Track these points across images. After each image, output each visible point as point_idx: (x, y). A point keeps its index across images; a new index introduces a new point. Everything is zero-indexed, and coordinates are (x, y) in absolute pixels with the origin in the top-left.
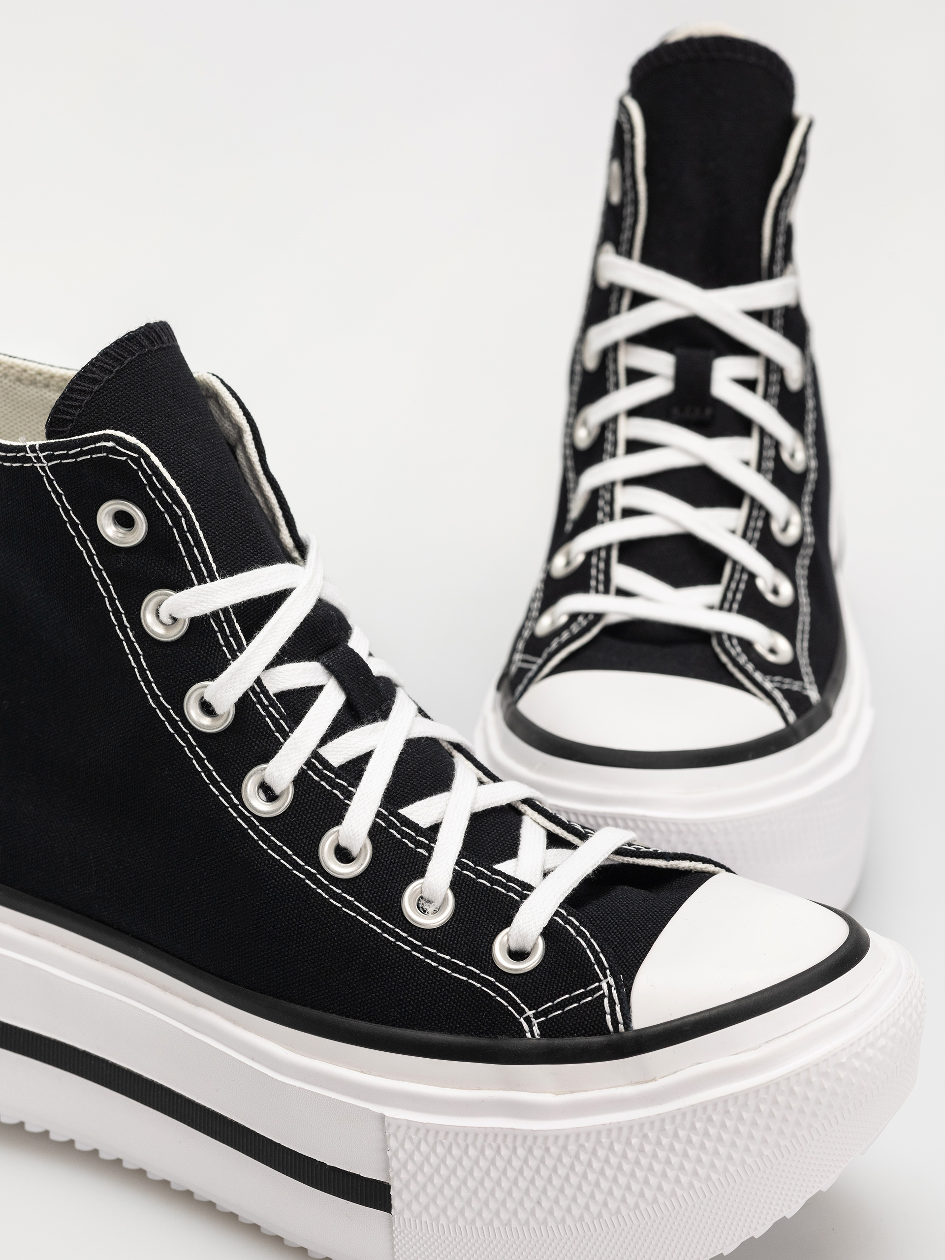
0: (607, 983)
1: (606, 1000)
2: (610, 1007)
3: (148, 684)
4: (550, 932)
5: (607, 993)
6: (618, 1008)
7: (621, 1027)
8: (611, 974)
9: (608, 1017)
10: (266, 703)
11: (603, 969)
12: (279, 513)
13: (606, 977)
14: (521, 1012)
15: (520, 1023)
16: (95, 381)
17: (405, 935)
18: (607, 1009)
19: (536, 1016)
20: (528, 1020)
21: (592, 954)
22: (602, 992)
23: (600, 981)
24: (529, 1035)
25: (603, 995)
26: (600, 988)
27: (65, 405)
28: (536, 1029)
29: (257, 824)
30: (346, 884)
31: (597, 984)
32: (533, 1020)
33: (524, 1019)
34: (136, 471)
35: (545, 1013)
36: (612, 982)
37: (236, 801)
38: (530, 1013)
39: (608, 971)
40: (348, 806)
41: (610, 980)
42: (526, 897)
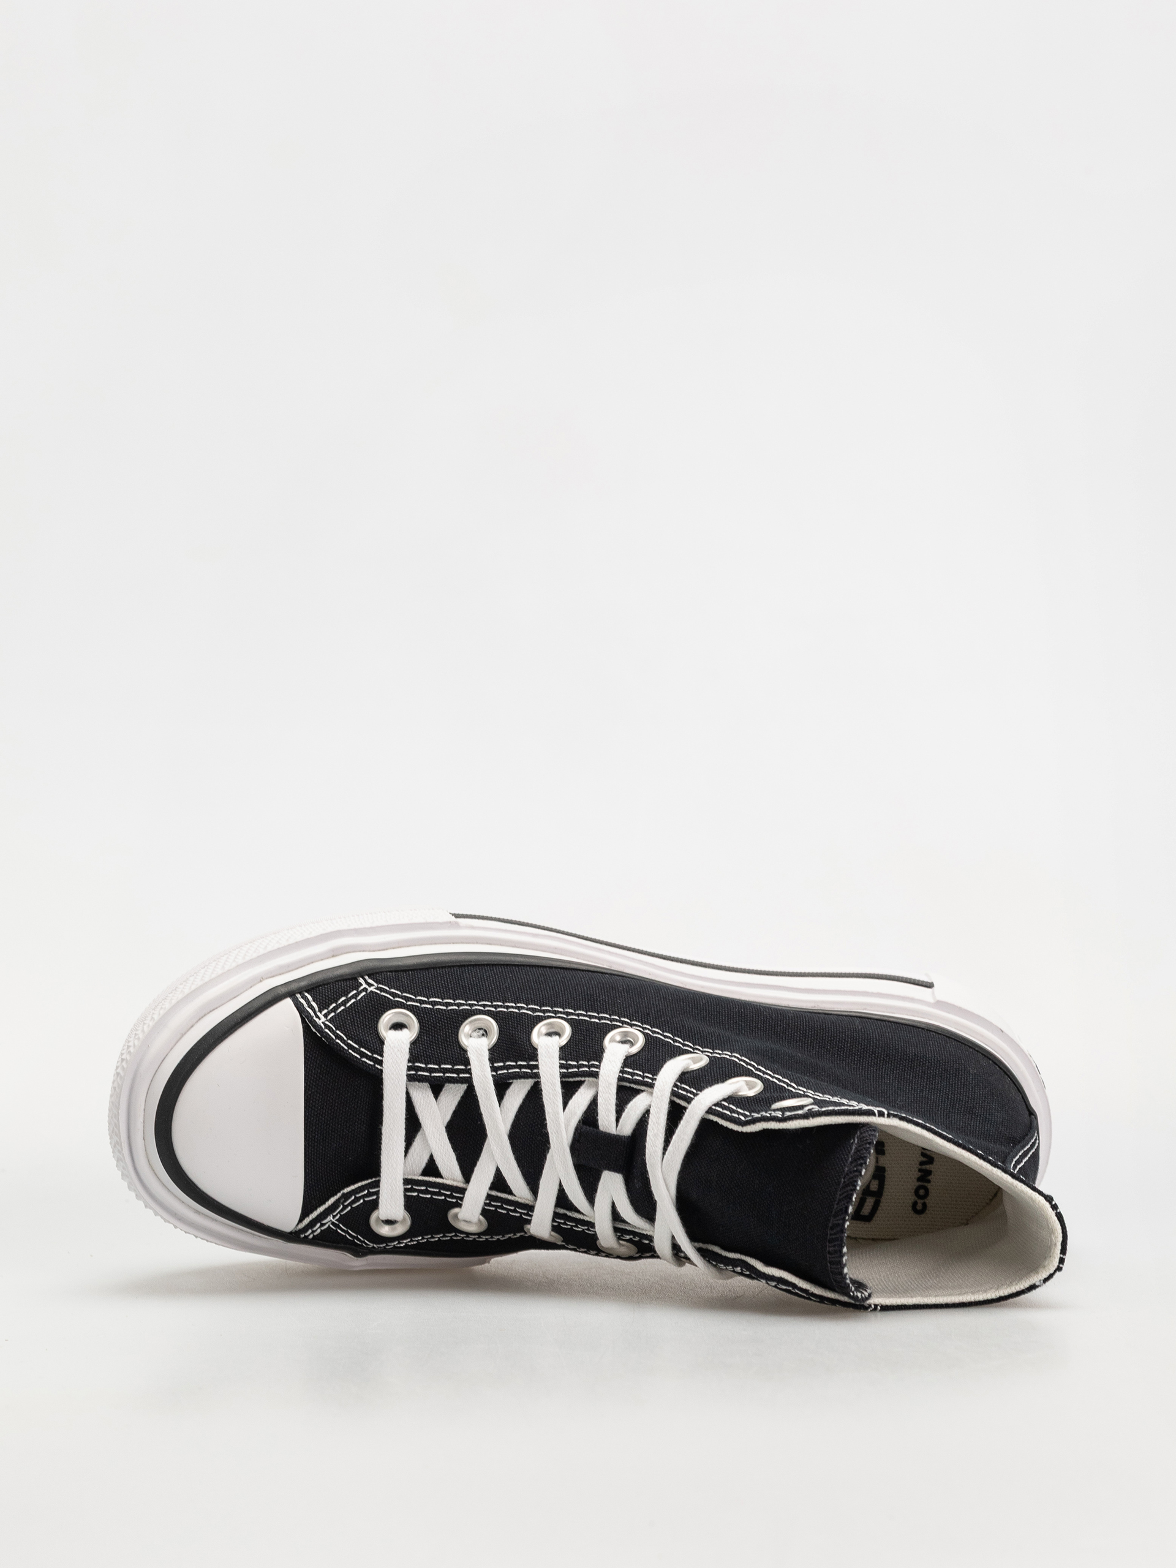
1: (317, 1010)
2: (311, 1005)
4: (377, 1045)
5: (319, 1014)
6: (305, 1005)
7: (299, 996)
8: (319, 1025)
9: (311, 999)
11: (327, 1026)
13: (323, 1022)
15: (375, 982)
22: (323, 1013)
23: (330, 1021)
24: (366, 977)
25: (320, 1012)
26: (326, 1016)
28: (363, 982)
31: (329, 1018)
32: (368, 985)
33: (373, 985)
35: (360, 992)
36: (317, 1020)
38: (367, 989)
39: (323, 1026)
40: (560, 1059)
41: (319, 1022)
42: (409, 1068)
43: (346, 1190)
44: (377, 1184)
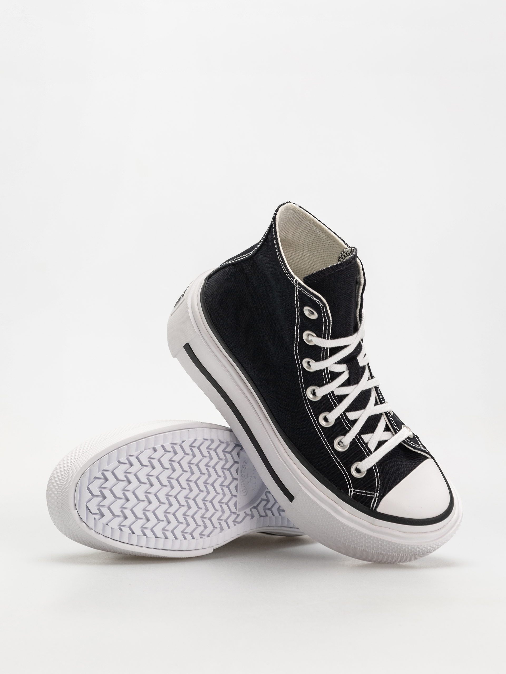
0: (377, 494)
1: (374, 499)
2: (374, 502)
3: (296, 349)
4: (370, 471)
5: (375, 497)
6: (376, 503)
7: (374, 509)
8: (379, 493)
9: (372, 504)
10: (326, 373)
11: (377, 490)
12: (359, 306)
13: (377, 493)
14: (350, 488)
15: (349, 490)
16: (324, 274)
17: (331, 449)
18: (373, 502)
19: (354, 491)
20: (351, 491)
21: (377, 484)
22: (374, 496)
23: (375, 492)
24: (349, 495)
25: (374, 497)
26: (374, 494)
27: (313, 276)
28: (352, 494)
29: (307, 399)
30: (322, 428)
31: (374, 493)
32: (352, 491)
33: (350, 490)
34: (321, 308)
35: (357, 492)
36: (378, 495)
37: (304, 390)
38: (353, 490)
39: (378, 491)
40: (334, 409)
41: (378, 494)
42: (369, 455)
43: (412, 449)
44: (404, 441)
